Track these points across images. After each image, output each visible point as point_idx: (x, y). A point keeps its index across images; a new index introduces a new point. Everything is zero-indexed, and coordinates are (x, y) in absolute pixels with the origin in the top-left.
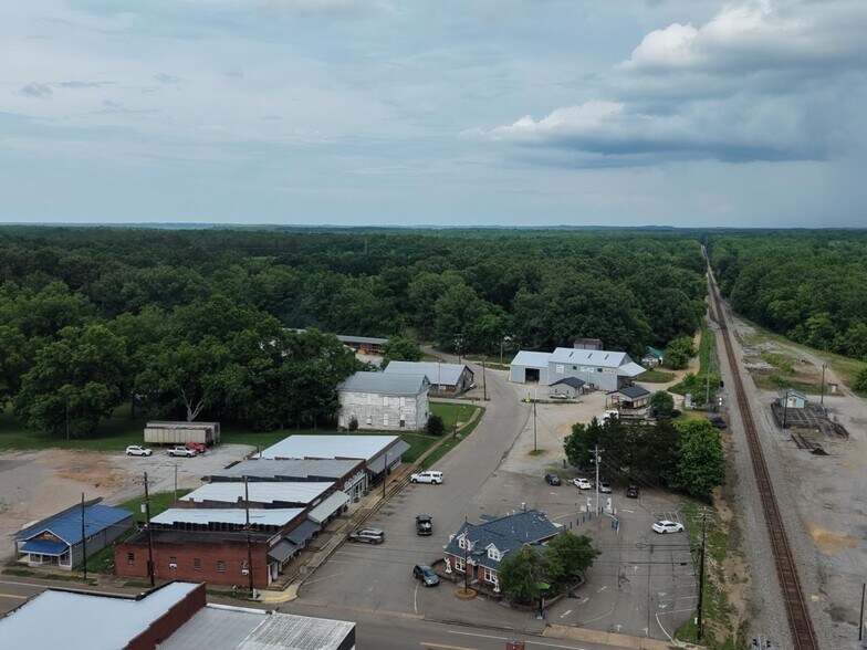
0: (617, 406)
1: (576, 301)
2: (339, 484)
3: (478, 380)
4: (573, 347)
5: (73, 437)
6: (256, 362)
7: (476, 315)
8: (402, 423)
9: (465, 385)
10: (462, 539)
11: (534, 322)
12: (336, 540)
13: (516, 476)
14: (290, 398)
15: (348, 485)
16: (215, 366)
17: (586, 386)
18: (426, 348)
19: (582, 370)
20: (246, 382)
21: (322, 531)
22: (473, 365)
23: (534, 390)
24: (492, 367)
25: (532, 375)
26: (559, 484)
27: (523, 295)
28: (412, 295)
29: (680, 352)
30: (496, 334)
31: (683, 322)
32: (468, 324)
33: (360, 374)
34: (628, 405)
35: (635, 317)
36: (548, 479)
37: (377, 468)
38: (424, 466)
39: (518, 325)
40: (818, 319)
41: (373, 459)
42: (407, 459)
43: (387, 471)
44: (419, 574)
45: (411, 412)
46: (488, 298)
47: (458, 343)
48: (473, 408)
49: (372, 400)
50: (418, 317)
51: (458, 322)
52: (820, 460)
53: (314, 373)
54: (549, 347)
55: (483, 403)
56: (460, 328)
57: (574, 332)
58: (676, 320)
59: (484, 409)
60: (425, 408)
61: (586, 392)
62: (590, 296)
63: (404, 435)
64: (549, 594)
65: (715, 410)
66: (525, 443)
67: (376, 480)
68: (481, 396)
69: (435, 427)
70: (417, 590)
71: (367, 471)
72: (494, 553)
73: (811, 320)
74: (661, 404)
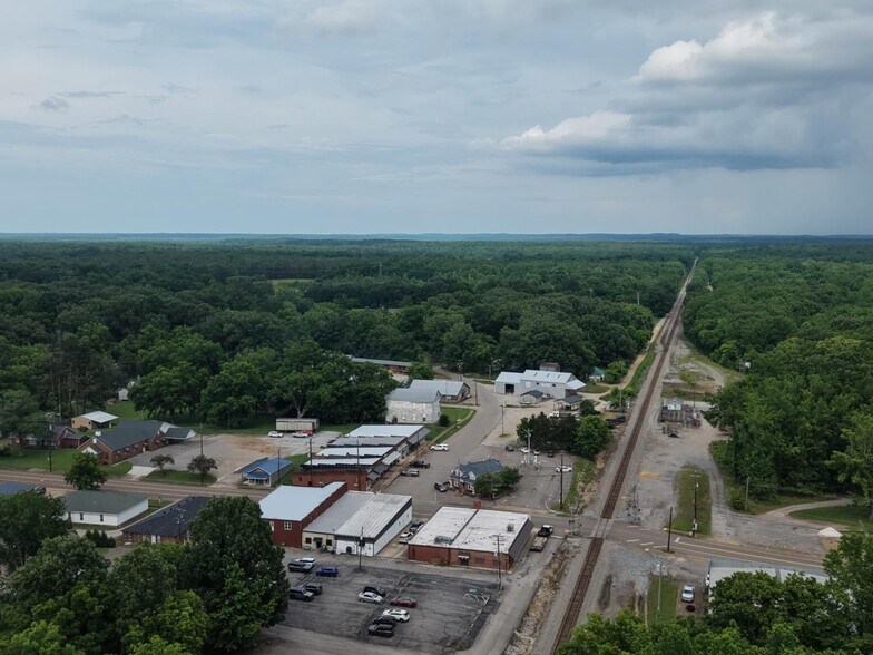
0: (560, 409)
1: (541, 336)
2: (395, 448)
3: (473, 392)
4: (538, 369)
5: (232, 427)
6: (337, 383)
7: (473, 345)
8: (424, 419)
9: (464, 395)
10: (457, 471)
11: (513, 351)
12: (395, 474)
13: (490, 447)
14: (357, 404)
15: (399, 449)
16: (314, 385)
17: (544, 396)
18: (437, 368)
19: (543, 385)
20: (333, 395)
21: (388, 471)
22: (470, 381)
23: (510, 399)
24: (483, 382)
25: (510, 388)
26: (512, 451)
27: (506, 331)
28: (426, 329)
29: (614, 372)
30: (486, 359)
31: (622, 349)
32: (467, 352)
33: (398, 389)
34: (568, 408)
35: (584, 348)
36: (507, 448)
37: (413, 441)
38: (438, 442)
39: (502, 353)
40: (728, 345)
41: (411, 437)
42: (428, 438)
43: (418, 444)
44: (437, 487)
45: (430, 413)
46: (482, 330)
47: (460, 365)
48: (468, 410)
49: (406, 405)
50: (431, 345)
51: (460, 350)
52: (672, 439)
53: (372, 389)
54: (521, 370)
55: (475, 408)
56: (461, 354)
57: (540, 358)
58: (617, 348)
59: (475, 411)
60: (438, 410)
61: (544, 400)
62: (551, 333)
63: (427, 426)
64: (497, 494)
65: (623, 412)
66: (498, 430)
67: (413, 448)
68: (473, 402)
69: (444, 421)
70: (436, 493)
71: (408, 443)
72: (472, 476)
73: (723, 346)
74: (587, 408)
